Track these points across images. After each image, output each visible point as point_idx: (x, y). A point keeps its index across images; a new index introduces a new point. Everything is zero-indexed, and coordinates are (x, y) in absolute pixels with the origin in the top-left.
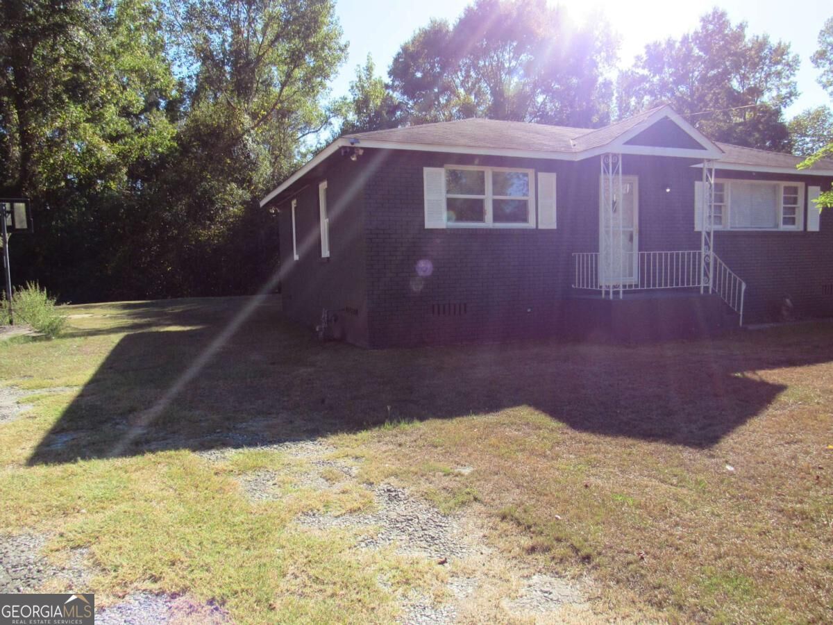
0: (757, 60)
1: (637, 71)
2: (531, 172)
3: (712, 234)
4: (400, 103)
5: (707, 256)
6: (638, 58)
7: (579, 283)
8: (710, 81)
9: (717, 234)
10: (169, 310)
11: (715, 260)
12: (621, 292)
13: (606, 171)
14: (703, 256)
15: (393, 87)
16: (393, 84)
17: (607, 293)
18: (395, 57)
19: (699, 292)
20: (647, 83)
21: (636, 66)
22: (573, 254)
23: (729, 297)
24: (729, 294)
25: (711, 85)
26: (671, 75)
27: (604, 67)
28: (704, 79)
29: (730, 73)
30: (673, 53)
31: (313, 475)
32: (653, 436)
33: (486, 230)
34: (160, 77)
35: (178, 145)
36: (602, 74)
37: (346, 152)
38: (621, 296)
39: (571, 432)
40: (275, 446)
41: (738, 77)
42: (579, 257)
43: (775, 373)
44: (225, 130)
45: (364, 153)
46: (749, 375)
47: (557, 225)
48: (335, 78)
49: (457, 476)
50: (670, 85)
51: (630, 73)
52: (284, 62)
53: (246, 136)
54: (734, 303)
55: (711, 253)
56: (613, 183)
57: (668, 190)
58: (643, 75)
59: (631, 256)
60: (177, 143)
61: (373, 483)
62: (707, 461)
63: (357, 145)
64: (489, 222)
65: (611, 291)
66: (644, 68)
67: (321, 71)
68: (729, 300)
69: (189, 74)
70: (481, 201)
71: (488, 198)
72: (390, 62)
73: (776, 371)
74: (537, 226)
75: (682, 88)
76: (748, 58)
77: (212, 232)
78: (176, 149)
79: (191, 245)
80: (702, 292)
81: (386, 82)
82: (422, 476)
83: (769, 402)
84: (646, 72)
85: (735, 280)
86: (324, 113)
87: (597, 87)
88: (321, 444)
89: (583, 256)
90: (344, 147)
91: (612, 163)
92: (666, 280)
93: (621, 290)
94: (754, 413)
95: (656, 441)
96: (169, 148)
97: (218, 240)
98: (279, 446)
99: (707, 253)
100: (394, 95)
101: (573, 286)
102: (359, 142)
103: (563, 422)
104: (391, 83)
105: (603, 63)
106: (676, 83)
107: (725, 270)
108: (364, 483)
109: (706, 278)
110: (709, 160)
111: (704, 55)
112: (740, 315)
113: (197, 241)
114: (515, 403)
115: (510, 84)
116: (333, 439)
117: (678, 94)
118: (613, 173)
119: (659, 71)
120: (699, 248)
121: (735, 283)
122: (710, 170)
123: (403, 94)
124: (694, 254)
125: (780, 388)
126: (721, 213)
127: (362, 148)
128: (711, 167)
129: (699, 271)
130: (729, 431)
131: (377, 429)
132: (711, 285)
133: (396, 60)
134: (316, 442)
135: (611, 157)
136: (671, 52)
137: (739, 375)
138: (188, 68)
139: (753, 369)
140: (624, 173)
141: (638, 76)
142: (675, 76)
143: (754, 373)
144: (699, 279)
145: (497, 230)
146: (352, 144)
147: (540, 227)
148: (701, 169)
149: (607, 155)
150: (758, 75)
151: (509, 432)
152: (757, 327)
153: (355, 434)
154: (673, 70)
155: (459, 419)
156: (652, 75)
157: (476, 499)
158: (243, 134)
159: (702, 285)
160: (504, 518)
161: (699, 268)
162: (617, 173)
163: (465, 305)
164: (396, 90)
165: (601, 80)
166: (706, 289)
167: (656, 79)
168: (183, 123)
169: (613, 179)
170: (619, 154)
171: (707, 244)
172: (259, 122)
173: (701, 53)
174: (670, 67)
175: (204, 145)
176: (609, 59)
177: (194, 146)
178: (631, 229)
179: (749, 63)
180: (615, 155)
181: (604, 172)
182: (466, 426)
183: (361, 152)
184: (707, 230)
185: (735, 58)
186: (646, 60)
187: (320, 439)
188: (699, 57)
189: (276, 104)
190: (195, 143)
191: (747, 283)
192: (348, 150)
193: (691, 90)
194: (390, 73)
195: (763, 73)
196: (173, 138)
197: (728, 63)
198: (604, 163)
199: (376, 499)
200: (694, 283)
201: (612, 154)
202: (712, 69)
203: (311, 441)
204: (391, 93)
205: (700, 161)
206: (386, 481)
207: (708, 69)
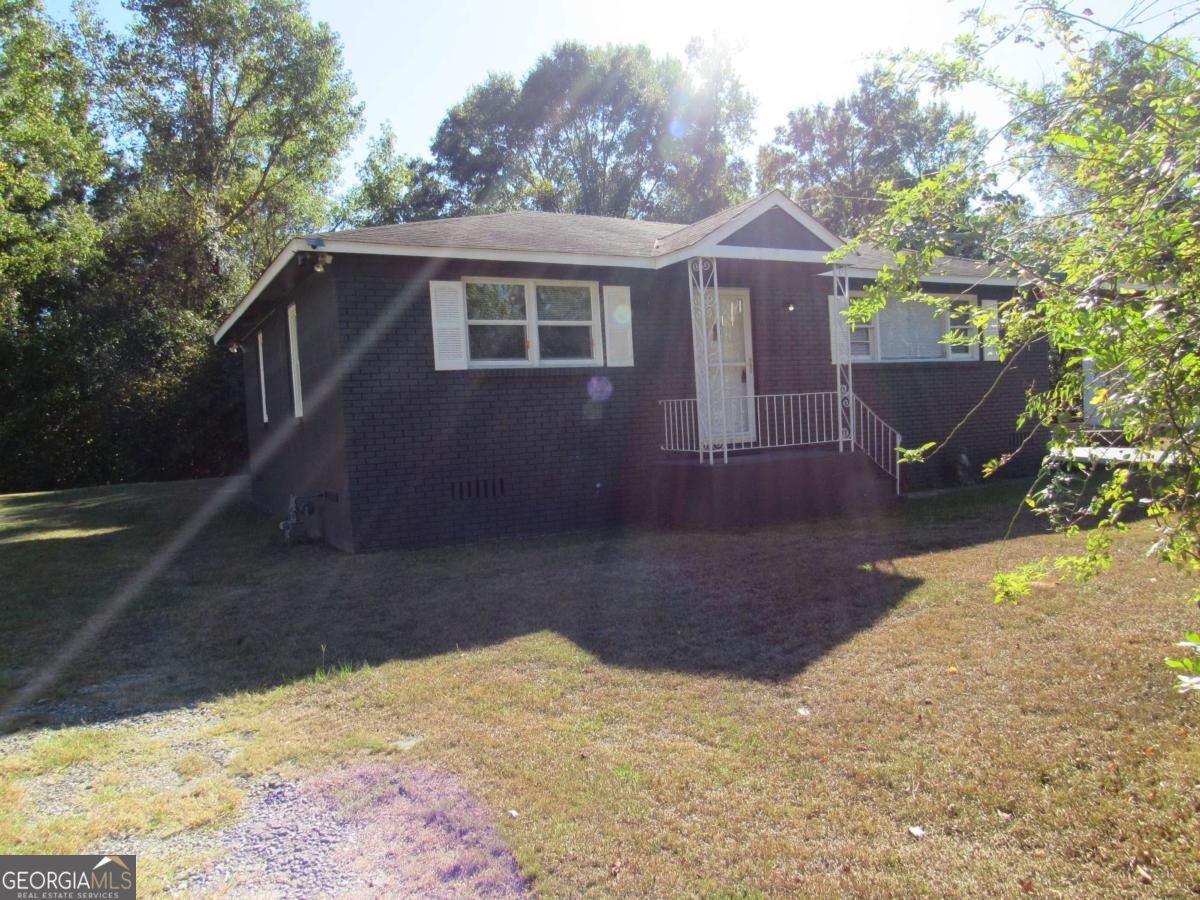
0: (934, 134)
1: (779, 147)
2: (593, 286)
3: (850, 368)
4: (448, 192)
5: (845, 398)
6: (779, 130)
7: (669, 442)
8: (875, 161)
9: (857, 368)
10: (77, 504)
11: (858, 404)
12: (726, 454)
13: (696, 284)
14: (840, 400)
15: (438, 169)
16: (438, 165)
17: (706, 456)
18: (440, 125)
19: (838, 449)
20: (793, 164)
21: (777, 140)
22: (660, 402)
23: (879, 455)
24: (879, 450)
25: (877, 168)
26: (824, 153)
27: (735, 142)
28: (865, 159)
29: (900, 152)
30: (826, 123)
31: (164, 767)
32: (714, 667)
33: (529, 370)
34: (75, 153)
35: (107, 254)
36: (732, 152)
37: (304, 260)
38: (726, 460)
39: (601, 670)
40: (125, 721)
41: (912, 156)
42: (668, 405)
43: (918, 562)
44: (178, 232)
45: (333, 261)
46: (883, 566)
47: (635, 361)
48: (346, 157)
49: (390, 753)
50: (824, 167)
51: (769, 151)
52: (269, 133)
53: (210, 241)
54: (887, 464)
55: (851, 394)
56: (706, 298)
57: (791, 308)
58: (787, 153)
59: (745, 402)
60: (105, 251)
61: (252, 774)
62: (777, 703)
63: (320, 249)
64: (534, 359)
65: (711, 452)
66: (788, 143)
67: (323, 147)
68: (879, 460)
69: (119, 148)
70: (522, 329)
71: (532, 324)
72: (433, 133)
73: (919, 559)
74: (605, 363)
75: (841, 171)
76: (922, 133)
77: (156, 383)
78: (102, 260)
79: (125, 404)
80: (841, 449)
81: (429, 162)
82: (335, 757)
83: (894, 605)
84: (790, 149)
85: (886, 431)
86: (340, 206)
87: (725, 171)
88: (202, 714)
89: (684, 404)
90: (299, 253)
91: (703, 271)
92: (789, 433)
93: (726, 450)
94: (868, 625)
95: (714, 675)
96: (92, 259)
97: (168, 395)
98: (133, 721)
99: (845, 394)
100: (441, 180)
101: (662, 448)
102: (323, 245)
103: (592, 654)
104: (435, 163)
105: (733, 137)
106: (832, 164)
107: (872, 418)
108: (237, 775)
109: (845, 429)
110: (840, 266)
111: (866, 128)
112: (896, 480)
113: (134, 398)
114: (532, 628)
115: (605, 165)
116: (227, 703)
117: (834, 178)
118: (704, 285)
119: (807, 147)
120: (835, 389)
121: (886, 436)
122: (842, 280)
123: (453, 178)
124: (827, 396)
125: (914, 583)
126: (867, 339)
127: (330, 254)
128: (843, 275)
129: (836, 422)
130: (823, 654)
131: (302, 682)
132: (853, 439)
133: (442, 130)
134: (195, 711)
135: (701, 262)
136: (822, 123)
137: (868, 567)
138: (117, 140)
139: (889, 557)
140: (721, 284)
141: (781, 154)
142: (830, 155)
143: (891, 564)
144: (836, 430)
145: (545, 369)
146: (314, 247)
147: (610, 364)
148: (831, 278)
149: (695, 260)
150: (937, 155)
151: (508, 675)
152: (919, 495)
153: (262, 692)
154: (828, 146)
155: (436, 658)
156: (799, 153)
157: (401, 791)
158: (206, 238)
159: (841, 439)
160: (431, 819)
161: (836, 416)
162: (712, 284)
163: (502, 481)
164: (443, 173)
165: (730, 159)
166: (847, 444)
167: (805, 158)
168: (117, 222)
169: (706, 294)
170: (712, 258)
171: (844, 382)
172: (232, 219)
173: (862, 125)
174: (823, 142)
175: (149, 254)
176: (742, 131)
177: (134, 256)
178: (743, 364)
179: (925, 138)
180: (706, 260)
181: (694, 285)
182: (444, 669)
183: (329, 260)
184: (845, 363)
185: (904, 131)
186: (790, 134)
187: (204, 704)
188: (860, 130)
189: (258, 192)
190: (135, 251)
191: (903, 434)
192: (308, 256)
193: (852, 173)
194: (434, 149)
195: (944, 152)
196: (99, 245)
197: (897, 138)
198: (693, 271)
199: (245, 801)
200: (829, 437)
201: (703, 258)
202: (878, 145)
203: (189, 708)
204: (436, 176)
205: (830, 267)
206: (276, 769)
207: (871, 146)
